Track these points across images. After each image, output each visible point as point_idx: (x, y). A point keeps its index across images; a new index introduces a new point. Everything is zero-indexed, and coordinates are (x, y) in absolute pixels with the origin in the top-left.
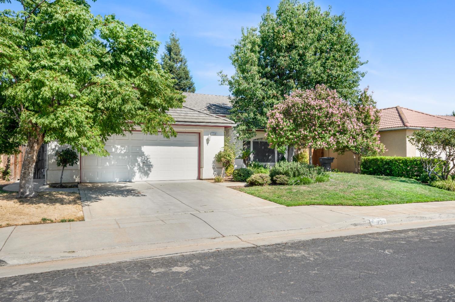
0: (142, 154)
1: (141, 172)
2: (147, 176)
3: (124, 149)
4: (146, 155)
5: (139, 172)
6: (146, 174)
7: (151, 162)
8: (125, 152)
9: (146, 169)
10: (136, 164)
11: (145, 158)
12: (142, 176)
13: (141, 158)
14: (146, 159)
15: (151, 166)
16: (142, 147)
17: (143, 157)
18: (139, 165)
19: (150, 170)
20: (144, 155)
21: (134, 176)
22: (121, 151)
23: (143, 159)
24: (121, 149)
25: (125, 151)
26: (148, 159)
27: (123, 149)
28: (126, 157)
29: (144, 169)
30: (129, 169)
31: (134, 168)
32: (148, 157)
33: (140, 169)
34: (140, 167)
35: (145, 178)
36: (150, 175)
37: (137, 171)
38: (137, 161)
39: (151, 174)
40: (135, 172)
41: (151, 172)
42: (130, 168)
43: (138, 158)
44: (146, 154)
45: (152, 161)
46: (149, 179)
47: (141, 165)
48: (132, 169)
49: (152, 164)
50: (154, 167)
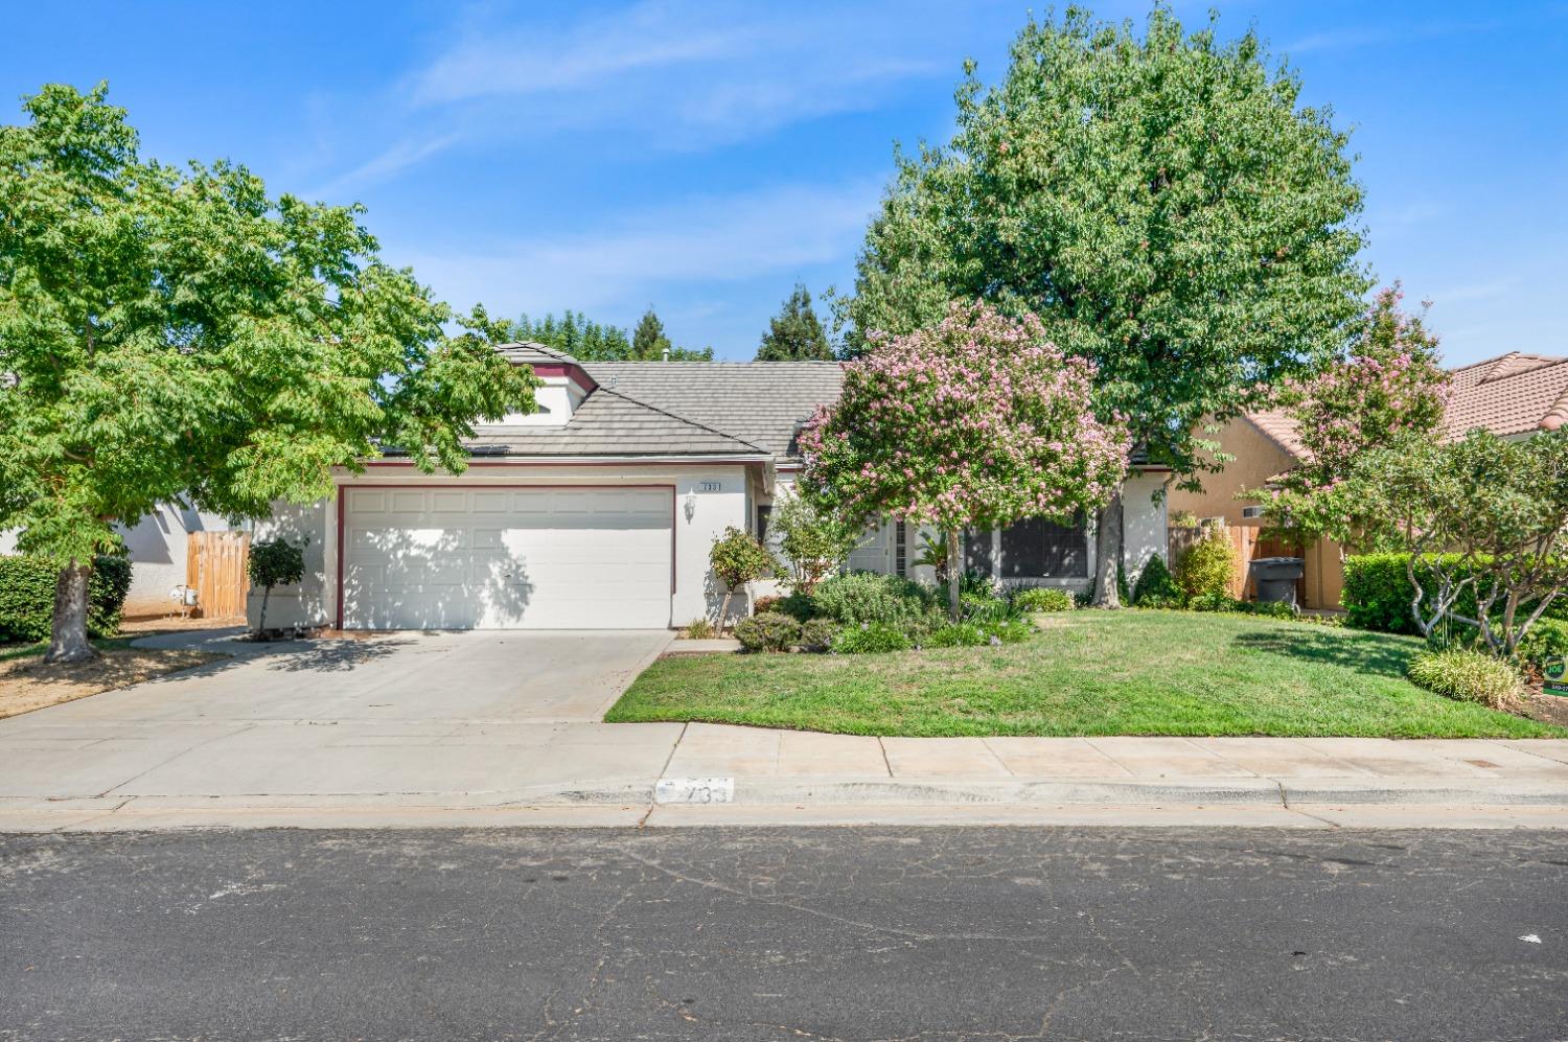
0: (502, 553)
1: (501, 604)
2: (515, 618)
3: (454, 540)
4: (514, 557)
5: (495, 603)
6: (515, 610)
7: (527, 577)
8: (457, 548)
9: (513, 596)
10: (487, 582)
11: (510, 566)
12: (502, 615)
13: (500, 564)
14: (514, 567)
15: (527, 589)
16: (503, 533)
17: (506, 561)
18: (494, 584)
19: (524, 598)
20: (507, 555)
21: (480, 615)
22: (445, 546)
23: (506, 567)
24: (447, 540)
25: (455, 544)
26: (519, 567)
27: (451, 538)
28: (459, 561)
29: (507, 596)
30: (466, 595)
31: (480, 591)
32: (519, 563)
33: (497, 597)
34: (497, 591)
35: (511, 623)
36: (525, 615)
37: (490, 602)
38: (489, 574)
39: (528, 612)
40: (482, 606)
41: (527, 604)
42: (470, 591)
43: (491, 566)
44: (514, 553)
45: (532, 573)
46: (520, 625)
47: (501, 584)
48: (474, 596)
49: (529, 581)
50: (537, 591)
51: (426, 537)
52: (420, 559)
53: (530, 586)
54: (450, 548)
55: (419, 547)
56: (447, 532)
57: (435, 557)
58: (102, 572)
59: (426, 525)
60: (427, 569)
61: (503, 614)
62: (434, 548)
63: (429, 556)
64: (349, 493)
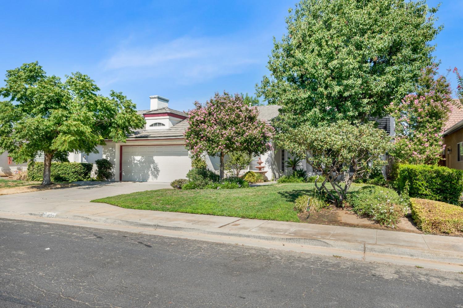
1: (153, 175)
2: (156, 179)
6: (156, 177)
9: (156, 173)
10: (150, 169)
16: (154, 157)
19: (158, 174)
20: (154, 163)
21: (149, 177)
23: (154, 165)
24: (142, 159)
25: (144, 160)
26: (157, 165)
28: (145, 164)
29: (154, 173)
31: (149, 172)
33: (152, 173)
36: (158, 178)
37: (150, 174)
38: (150, 167)
39: (159, 177)
40: (149, 175)
43: (151, 165)
44: (156, 162)
45: (160, 167)
46: (157, 181)
47: (153, 170)
48: (147, 173)
49: (159, 169)
50: (161, 172)
51: (138, 158)
52: (137, 163)
53: (159, 170)
54: (143, 161)
55: (137, 160)
56: (142, 157)
57: (140, 163)
58: (83, 166)
59: (138, 155)
60: (138, 166)
61: (153, 177)
62: (139, 161)
63: (138, 163)
64: (123, 148)
